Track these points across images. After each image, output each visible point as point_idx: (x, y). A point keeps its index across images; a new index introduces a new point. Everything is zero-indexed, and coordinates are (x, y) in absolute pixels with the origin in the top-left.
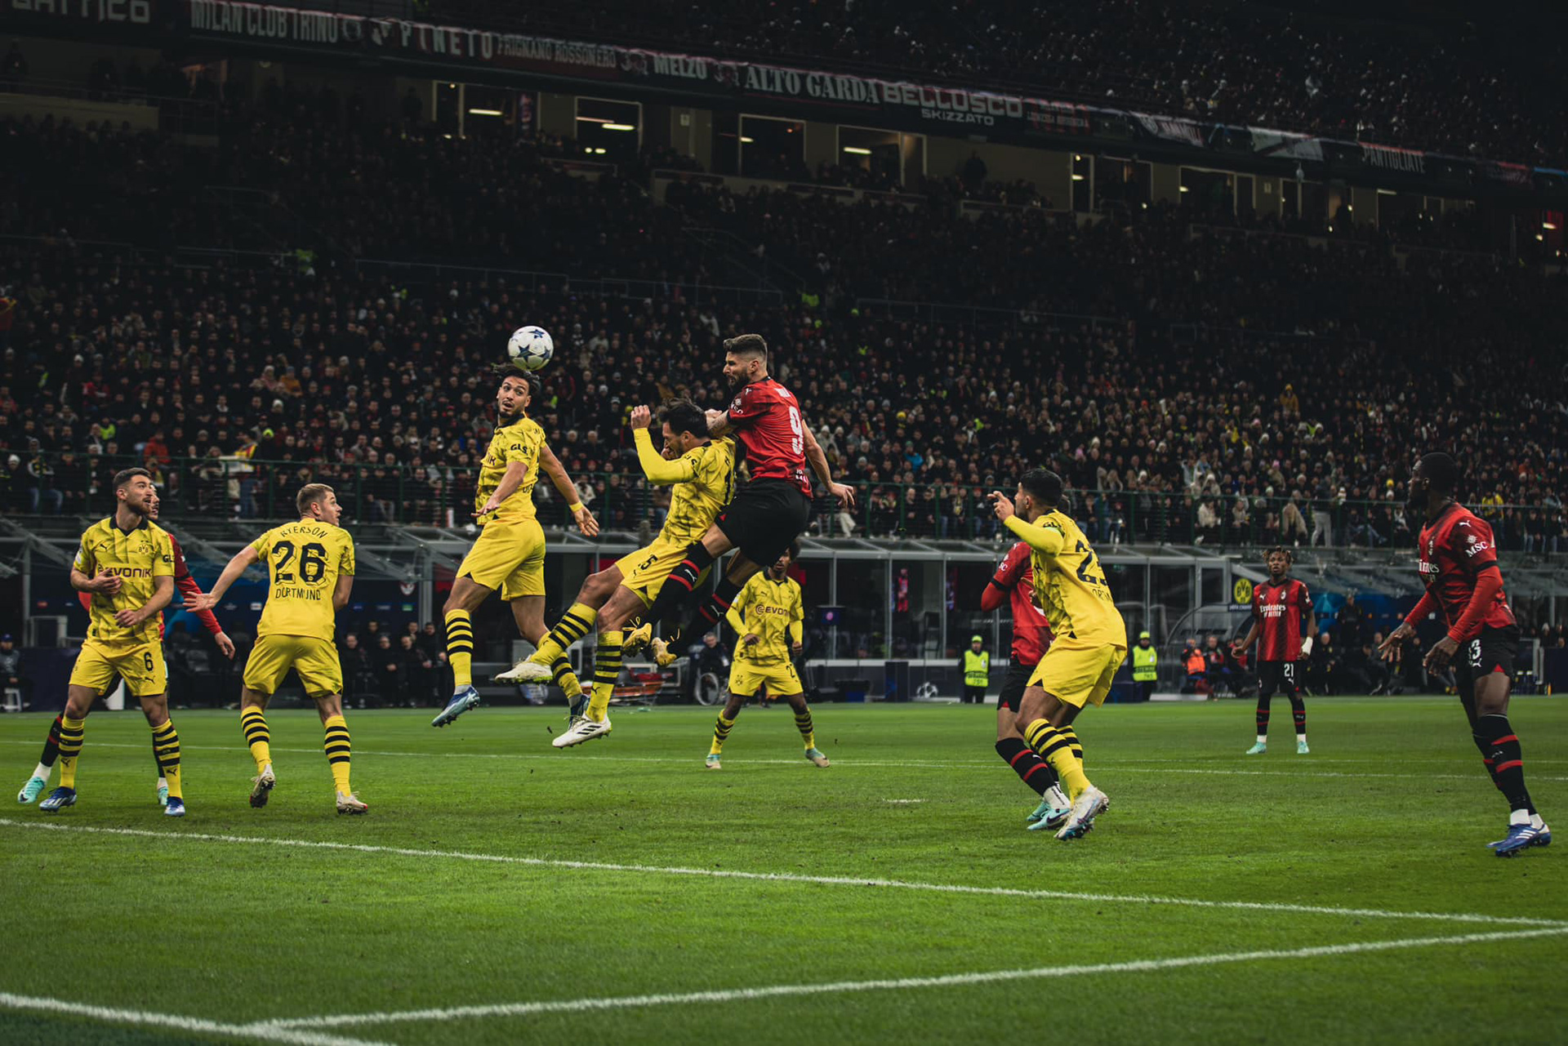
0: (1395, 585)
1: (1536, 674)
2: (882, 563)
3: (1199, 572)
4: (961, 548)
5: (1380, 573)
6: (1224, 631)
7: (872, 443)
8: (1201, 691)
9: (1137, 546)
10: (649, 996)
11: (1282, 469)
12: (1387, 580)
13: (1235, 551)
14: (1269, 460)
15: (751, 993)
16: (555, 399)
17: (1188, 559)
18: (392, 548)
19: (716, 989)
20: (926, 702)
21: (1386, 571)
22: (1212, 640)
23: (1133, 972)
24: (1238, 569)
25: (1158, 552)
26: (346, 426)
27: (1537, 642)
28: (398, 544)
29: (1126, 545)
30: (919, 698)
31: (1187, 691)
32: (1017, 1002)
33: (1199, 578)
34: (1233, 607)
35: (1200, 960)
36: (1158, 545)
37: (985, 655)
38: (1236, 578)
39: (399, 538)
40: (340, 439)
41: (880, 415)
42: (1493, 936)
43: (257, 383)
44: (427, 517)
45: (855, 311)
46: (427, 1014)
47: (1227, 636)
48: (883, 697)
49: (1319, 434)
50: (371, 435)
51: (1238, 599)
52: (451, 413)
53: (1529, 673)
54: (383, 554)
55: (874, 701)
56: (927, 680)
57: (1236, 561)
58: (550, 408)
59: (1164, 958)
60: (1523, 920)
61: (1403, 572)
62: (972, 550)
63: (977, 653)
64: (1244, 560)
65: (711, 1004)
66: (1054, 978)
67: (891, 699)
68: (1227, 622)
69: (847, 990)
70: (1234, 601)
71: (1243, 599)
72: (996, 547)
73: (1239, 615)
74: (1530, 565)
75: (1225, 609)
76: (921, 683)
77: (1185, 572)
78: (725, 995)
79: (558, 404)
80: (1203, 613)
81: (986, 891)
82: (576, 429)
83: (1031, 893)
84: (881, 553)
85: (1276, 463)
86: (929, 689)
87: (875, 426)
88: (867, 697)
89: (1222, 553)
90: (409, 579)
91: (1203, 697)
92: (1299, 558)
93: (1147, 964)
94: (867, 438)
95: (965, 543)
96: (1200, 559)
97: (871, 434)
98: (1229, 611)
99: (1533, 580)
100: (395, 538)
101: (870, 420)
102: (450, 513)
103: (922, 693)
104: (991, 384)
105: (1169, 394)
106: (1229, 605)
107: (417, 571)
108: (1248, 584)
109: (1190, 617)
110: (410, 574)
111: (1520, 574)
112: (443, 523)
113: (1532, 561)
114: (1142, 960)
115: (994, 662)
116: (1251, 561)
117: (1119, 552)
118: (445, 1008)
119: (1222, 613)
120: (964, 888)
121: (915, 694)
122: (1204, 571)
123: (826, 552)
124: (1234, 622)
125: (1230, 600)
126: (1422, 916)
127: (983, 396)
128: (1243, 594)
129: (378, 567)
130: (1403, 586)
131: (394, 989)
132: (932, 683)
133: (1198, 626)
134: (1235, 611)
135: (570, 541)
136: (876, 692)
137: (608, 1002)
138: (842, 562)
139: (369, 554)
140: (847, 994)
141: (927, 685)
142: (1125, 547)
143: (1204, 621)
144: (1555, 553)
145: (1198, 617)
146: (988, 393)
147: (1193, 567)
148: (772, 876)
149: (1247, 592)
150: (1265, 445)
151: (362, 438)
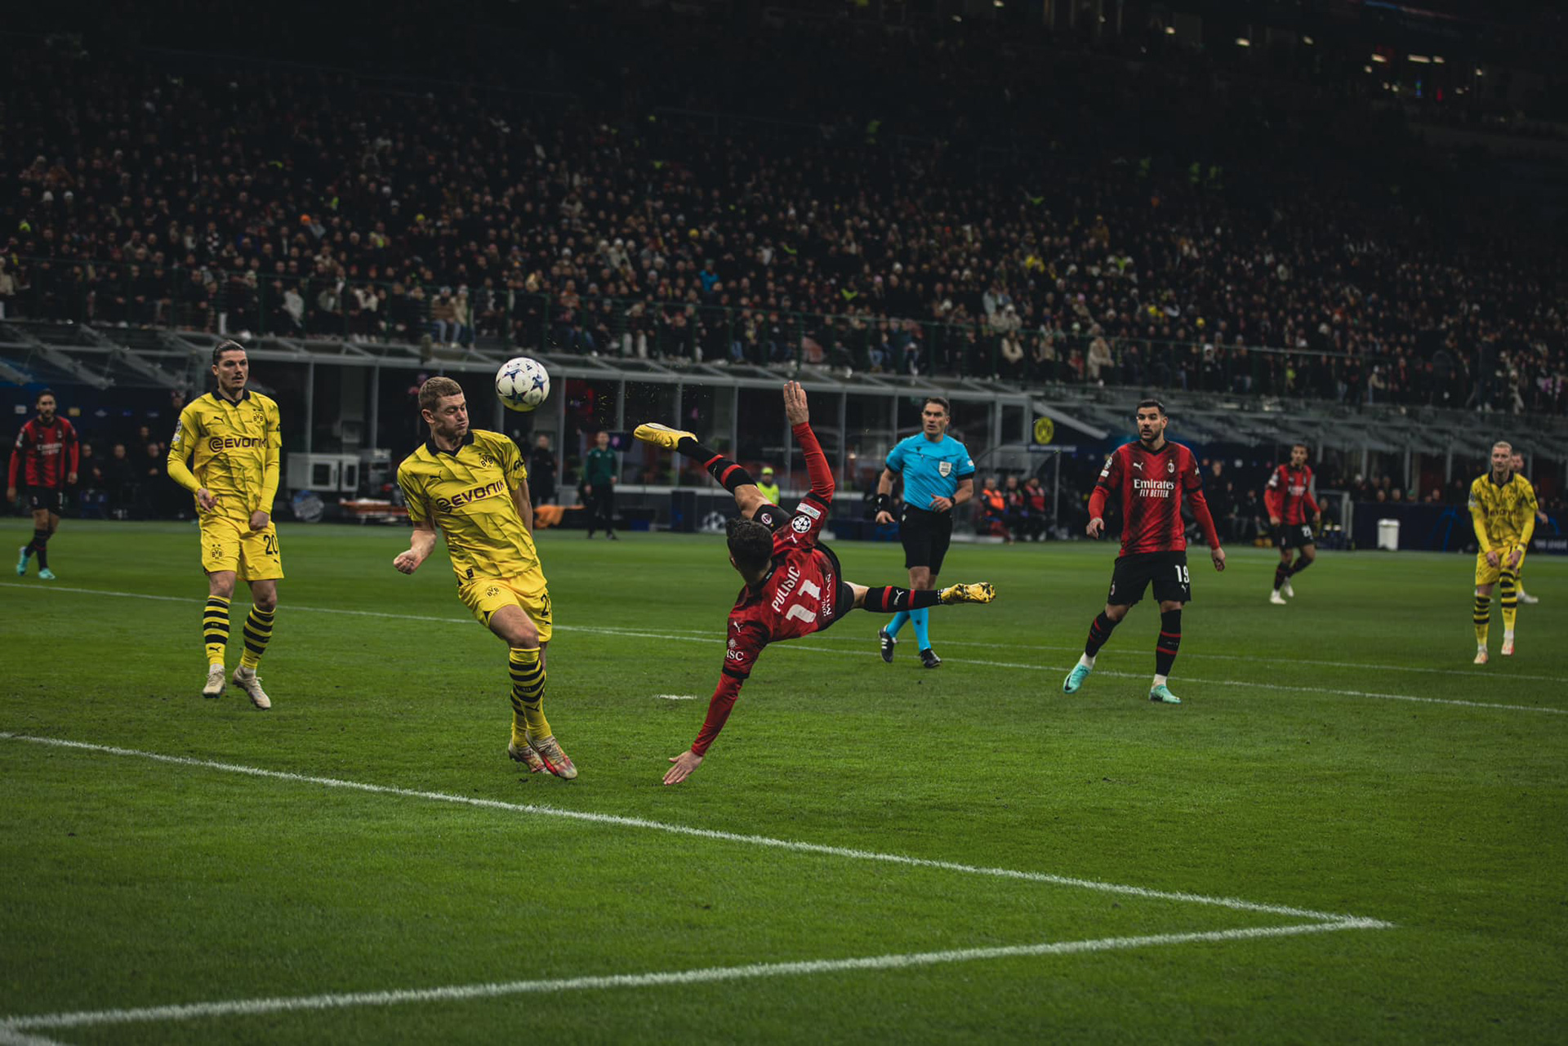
0: (1201, 431)
1: (1344, 530)
2: (671, 387)
3: (999, 409)
4: (753, 375)
5: (1187, 417)
6: (1022, 472)
7: (667, 259)
8: (996, 533)
9: (936, 379)
10: (390, 991)
11: (1088, 303)
12: (1193, 424)
13: (1036, 388)
14: (1075, 293)
15: (493, 988)
16: (336, 200)
17: (988, 395)
18: (163, 353)
19: (460, 983)
20: (713, 534)
21: (1192, 416)
22: (1012, 481)
23: (881, 970)
24: (1040, 407)
25: (958, 386)
26: (119, 223)
27: (1346, 496)
28: (169, 349)
29: (925, 378)
30: (706, 528)
31: (983, 531)
32: (761, 1012)
33: (999, 415)
34: (1033, 447)
35: (950, 955)
36: (958, 379)
37: (775, 488)
38: (1037, 416)
39: (172, 343)
40: (112, 234)
41: (674, 231)
42: (1252, 932)
43: (25, 175)
44: (200, 320)
45: (652, 118)
46: (164, 1012)
47: (1026, 476)
48: (668, 526)
49: (1128, 269)
50: (145, 232)
51: (1039, 438)
52: (227, 211)
53: (1337, 528)
54: (153, 360)
55: (660, 530)
56: (715, 509)
57: (1038, 399)
58: (330, 209)
59: (914, 952)
60: (1284, 910)
61: (1210, 417)
62: (766, 377)
63: (768, 485)
64: (1046, 398)
65: (451, 1005)
66: (802, 976)
67: (676, 529)
68: (1027, 461)
69: (591, 987)
70: (1034, 441)
71: (1043, 438)
72: (790, 375)
73: (1038, 456)
74: (1343, 415)
75: (1024, 448)
76: (708, 512)
77: (984, 408)
78: (469, 991)
79: (339, 205)
80: (1002, 452)
81: (744, 839)
82: (358, 232)
83: (790, 844)
84: (671, 377)
85: (1081, 297)
86: (716, 519)
87: (667, 241)
88: (653, 526)
89: (1024, 389)
90: (181, 388)
91: (998, 540)
92: (1103, 398)
93: (898, 960)
94: (662, 254)
95: (759, 369)
96: (1001, 395)
97: (665, 250)
98: (1029, 451)
99: (1345, 431)
100: (167, 344)
101: (663, 234)
102: (223, 317)
103: (709, 523)
104: (791, 203)
105: (976, 219)
106: (1028, 445)
107: (189, 379)
108: (1049, 423)
109: (989, 455)
110: (182, 383)
111: (1331, 424)
112: (215, 329)
113: (1344, 412)
114: (892, 953)
115: (785, 494)
116: (1054, 399)
117: (918, 385)
118: (183, 1004)
119: (1022, 452)
120: (724, 835)
121: (701, 525)
122: (1005, 408)
123: (614, 373)
124: (1034, 463)
125: (1030, 440)
126: (1183, 898)
127: (781, 215)
128: (1044, 433)
129: (149, 373)
130: (1209, 432)
131: (134, 973)
132: (720, 513)
133: (996, 465)
134: (1034, 452)
135: (349, 352)
136: (661, 521)
137: (349, 998)
138: (630, 385)
139: (139, 359)
140: (590, 994)
141: (714, 515)
142: (923, 379)
143: (1002, 461)
144: (1370, 404)
145: (997, 455)
146: (786, 211)
147: (993, 403)
148: (530, 808)
149: (1048, 432)
150: (1072, 277)
151: (136, 233)
